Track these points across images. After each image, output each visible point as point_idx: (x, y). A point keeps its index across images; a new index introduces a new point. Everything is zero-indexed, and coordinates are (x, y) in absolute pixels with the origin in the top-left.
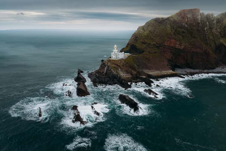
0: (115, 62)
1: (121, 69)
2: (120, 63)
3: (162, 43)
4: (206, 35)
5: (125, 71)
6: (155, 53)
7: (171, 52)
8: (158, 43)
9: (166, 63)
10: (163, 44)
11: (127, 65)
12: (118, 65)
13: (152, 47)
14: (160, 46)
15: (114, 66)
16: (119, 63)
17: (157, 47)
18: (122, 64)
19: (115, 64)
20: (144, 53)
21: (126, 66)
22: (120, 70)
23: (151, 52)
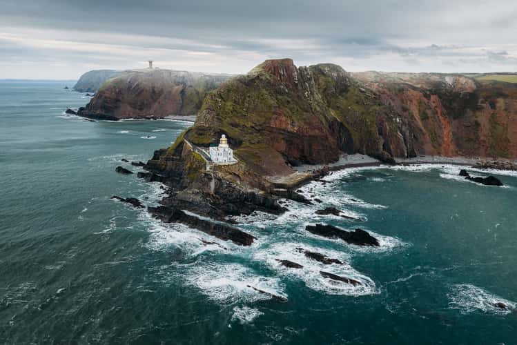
0: (229, 169)
1: (240, 181)
2: (239, 169)
3: (264, 123)
4: (310, 104)
6: (259, 142)
7: (284, 139)
8: (258, 124)
9: (282, 160)
10: (268, 125)
12: (235, 175)
13: (250, 131)
14: (262, 130)
16: (237, 170)
17: (258, 131)
18: (242, 171)
19: (230, 174)
20: (243, 146)
22: (239, 183)
23: (253, 142)
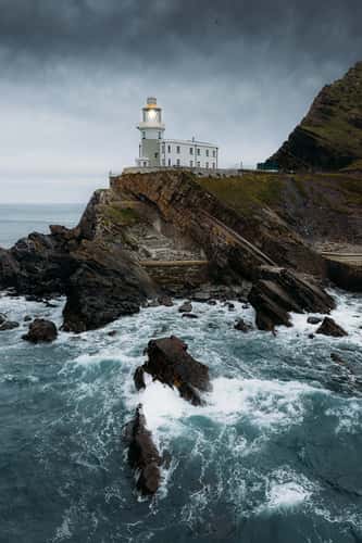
0: (136, 185)
1: (164, 221)
2: (160, 188)
5: (183, 234)
11: (194, 198)
12: (148, 201)
15: (131, 204)
16: (155, 187)
18: (166, 193)
21: (189, 205)
22: (157, 225)
